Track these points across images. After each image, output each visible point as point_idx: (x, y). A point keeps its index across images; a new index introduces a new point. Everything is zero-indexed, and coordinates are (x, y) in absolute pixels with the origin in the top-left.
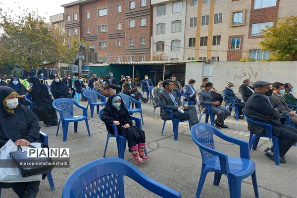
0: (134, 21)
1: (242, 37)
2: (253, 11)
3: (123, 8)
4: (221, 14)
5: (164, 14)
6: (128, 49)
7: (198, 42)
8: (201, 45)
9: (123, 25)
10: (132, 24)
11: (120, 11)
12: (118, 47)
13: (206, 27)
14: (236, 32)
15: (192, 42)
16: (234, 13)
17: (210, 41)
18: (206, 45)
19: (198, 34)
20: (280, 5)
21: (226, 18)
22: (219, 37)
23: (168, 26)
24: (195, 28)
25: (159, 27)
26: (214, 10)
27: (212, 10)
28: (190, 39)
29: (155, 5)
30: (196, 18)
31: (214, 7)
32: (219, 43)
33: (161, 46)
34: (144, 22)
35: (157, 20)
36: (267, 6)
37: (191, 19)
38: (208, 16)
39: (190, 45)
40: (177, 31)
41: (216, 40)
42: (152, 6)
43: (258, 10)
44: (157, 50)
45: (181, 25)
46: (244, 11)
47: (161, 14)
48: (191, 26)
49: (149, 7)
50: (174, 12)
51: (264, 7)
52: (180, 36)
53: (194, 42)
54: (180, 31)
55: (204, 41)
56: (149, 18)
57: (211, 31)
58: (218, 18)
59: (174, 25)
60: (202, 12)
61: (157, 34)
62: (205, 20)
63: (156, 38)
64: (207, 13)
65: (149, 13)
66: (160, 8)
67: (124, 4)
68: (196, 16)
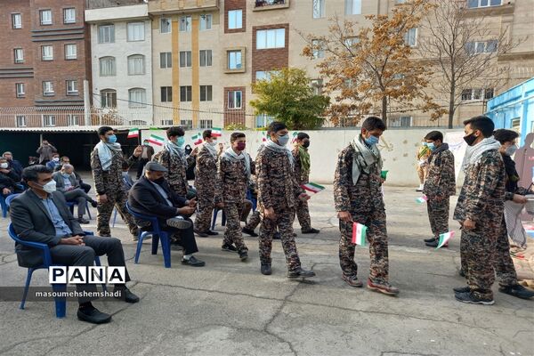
0: (51, 48)
1: (243, 89)
2: (256, 52)
3: (24, 21)
4: (210, 52)
5: (113, 40)
6: (41, 100)
7: (176, 94)
8: (183, 99)
9: (27, 54)
10: (49, 53)
11: (18, 24)
12: (21, 97)
13: (186, 70)
14: (234, 82)
15: (166, 94)
16: (229, 52)
17: (196, 93)
18: (190, 100)
19: (176, 82)
20: (290, 47)
21: (217, 57)
22: (210, 88)
23: (121, 63)
24: (169, 71)
25: (104, 63)
26: (197, 44)
27: (195, 43)
28: (163, 89)
29: (94, 23)
30: (169, 54)
31: (197, 38)
32: (210, 98)
33: (110, 97)
34: (72, 52)
35: (98, 50)
36: (273, 47)
37: (162, 54)
38: (189, 53)
39: (163, 99)
40: (138, 72)
41: (206, 92)
42: (87, 25)
43: (263, 51)
44: (103, 105)
45: (144, 63)
46: (243, 51)
47: (107, 41)
48: (163, 66)
49: (82, 26)
50: (131, 38)
51: (269, 47)
52: (144, 82)
53: (170, 94)
54: (144, 73)
55: (186, 93)
56: (83, 46)
57: (195, 77)
58: (206, 58)
59: (132, 62)
60: (180, 45)
61: (101, 75)
62: (185, 59)
63: (100, 83)
64: (188, 48)
65: (82, 36)
66: (103, 29)
67: (28, 13)
68: (170, 51)
